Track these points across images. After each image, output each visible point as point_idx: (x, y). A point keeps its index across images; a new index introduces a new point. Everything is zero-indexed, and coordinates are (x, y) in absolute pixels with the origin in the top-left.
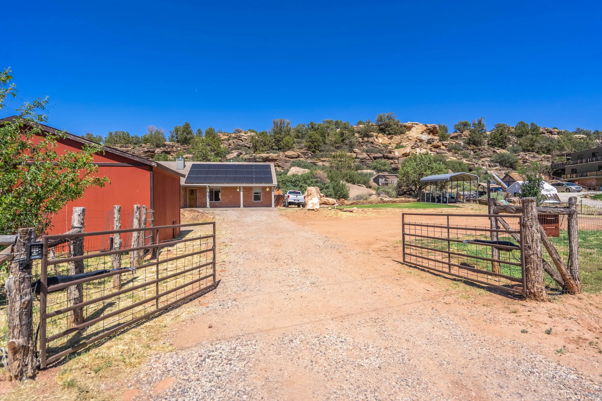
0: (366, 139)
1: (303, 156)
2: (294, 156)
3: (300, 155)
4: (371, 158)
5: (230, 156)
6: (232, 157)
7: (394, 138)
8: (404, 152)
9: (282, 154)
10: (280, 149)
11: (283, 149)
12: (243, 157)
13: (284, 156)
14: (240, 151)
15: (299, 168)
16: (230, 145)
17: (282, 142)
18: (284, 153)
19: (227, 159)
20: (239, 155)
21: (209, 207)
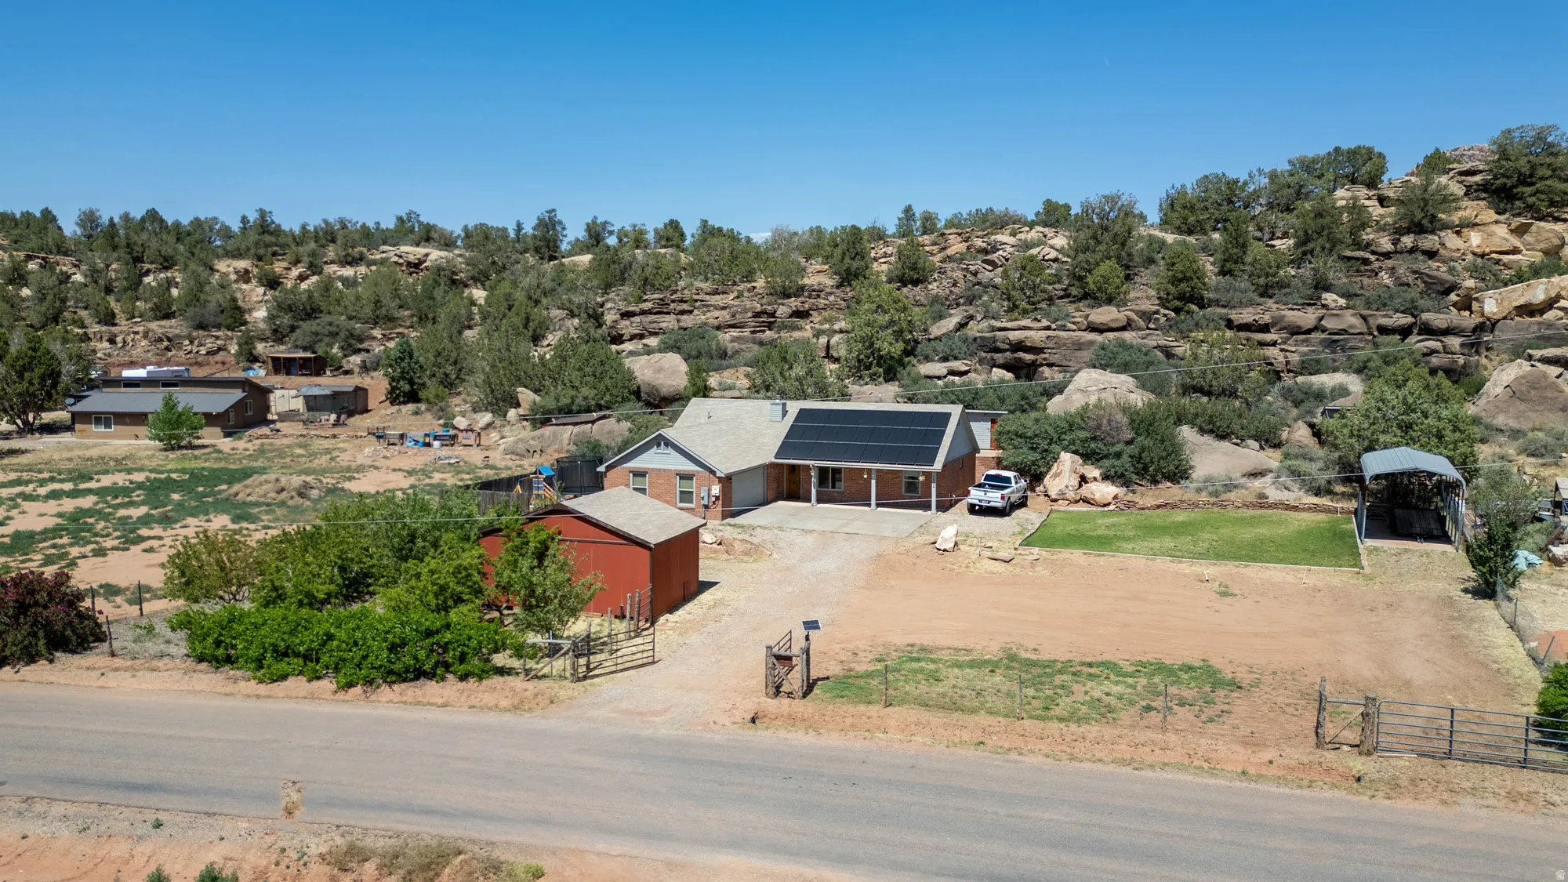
0: (1407, 241)
1: (1142, 323)
2: (1115, 325)
3: (1134, 321)
4: (1369, 328)
5: (939, 328)
6: (944, 331)
7: (1533, 228)
8: (1521, 301)
9: (1079, 320)
10: (1085, 296)
11: (1092, 298)
12: (974, 329)
13: (1084, 327)
14: (971, 310)
15: (1101, 374)
16: (955, 285)
17: (1090, 279)
18: (1087, 317)
19: (932, 337)
20: (966, 324)
21: (814, 504)
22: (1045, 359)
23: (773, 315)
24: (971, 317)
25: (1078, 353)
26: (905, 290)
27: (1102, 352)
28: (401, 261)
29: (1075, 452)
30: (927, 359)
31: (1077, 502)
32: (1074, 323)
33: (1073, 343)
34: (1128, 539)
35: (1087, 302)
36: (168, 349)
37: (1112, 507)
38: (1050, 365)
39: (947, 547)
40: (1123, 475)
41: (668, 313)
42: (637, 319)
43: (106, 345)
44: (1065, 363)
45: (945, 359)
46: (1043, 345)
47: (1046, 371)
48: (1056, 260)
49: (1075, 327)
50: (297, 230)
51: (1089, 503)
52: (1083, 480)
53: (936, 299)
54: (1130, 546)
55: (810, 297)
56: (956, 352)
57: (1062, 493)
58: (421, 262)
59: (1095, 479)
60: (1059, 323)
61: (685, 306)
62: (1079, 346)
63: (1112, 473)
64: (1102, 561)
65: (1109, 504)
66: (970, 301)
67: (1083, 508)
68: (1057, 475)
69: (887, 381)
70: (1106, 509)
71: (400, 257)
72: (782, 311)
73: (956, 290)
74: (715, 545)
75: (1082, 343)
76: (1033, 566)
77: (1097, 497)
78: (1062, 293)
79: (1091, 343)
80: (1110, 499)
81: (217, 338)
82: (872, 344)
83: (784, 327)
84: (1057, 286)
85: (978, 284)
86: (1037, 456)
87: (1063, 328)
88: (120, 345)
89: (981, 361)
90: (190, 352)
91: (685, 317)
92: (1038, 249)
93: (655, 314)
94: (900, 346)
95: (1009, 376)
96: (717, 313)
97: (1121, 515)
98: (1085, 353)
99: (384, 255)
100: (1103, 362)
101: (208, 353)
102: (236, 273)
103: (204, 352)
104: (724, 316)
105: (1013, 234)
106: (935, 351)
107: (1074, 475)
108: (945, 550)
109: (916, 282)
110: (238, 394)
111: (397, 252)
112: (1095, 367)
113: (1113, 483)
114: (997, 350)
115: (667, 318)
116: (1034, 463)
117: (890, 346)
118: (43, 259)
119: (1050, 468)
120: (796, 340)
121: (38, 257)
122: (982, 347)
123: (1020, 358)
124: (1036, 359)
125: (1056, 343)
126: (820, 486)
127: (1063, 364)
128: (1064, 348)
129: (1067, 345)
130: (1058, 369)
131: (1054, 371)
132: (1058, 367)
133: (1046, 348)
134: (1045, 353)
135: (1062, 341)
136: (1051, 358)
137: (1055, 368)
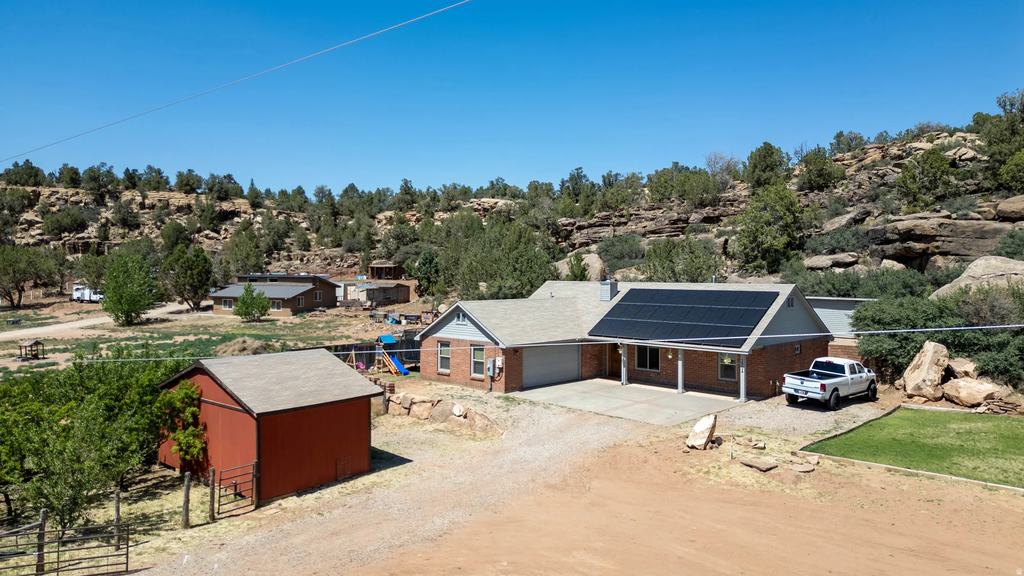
5: (832, 224)
9: (986, 209)
10: (999, 187)
11: (1005, 188)
12: (870, 223)
13: (991, 217)
14: (870, 206)
15: (1002, 261)
16: (859, 187)
17: (1003, 169)
18: (995, 207)
19: (823, 232)
20: (863, 220)
21: (624, 383)
22: (937, 247)
23: (686, 221)
24: (868, 213)
25: (981, 242)
26: (811, 195)
27: (1010, 240)
28: (480, 207)
29: (943, 342)
30: (816, 252)
31: (937, 399)
32: (979, 213)
33: (975, 231)
34: (976, 453)
35: (1001, 193)
36: (329, 264)
37: (981, 409)
38: (944, 254)
39: (696, 444)
40: (1007, 371)
41: (608, 225)
42: (585, 231)
43: (298, 262)
44: (963, 251)
45: (832, 252)
46: (934, 233)
47: (940, 261)
48: (972, 159)
49: (979, 216)
50: (424, 190)
51: (953, 402)
52: (949, 374)
53: (839, 200)
54: (970, 464)
55: (724, 206)
56: (843, 244)
57: (919, 388)
58: (492, 208)
59: (967, 374)
60: (960, 213)
61: (623, 220)
62: (982, 235)
63: (991, 367)
64: (907, 484)
65: (979, 405)
66: (873, 199)
67: (943, 407)
68: (918, 367)
69: (771, 273)
70: (973, 411)
71: (480, 205)
72: (694, 217)
73: (860, 191)
74: (462, 418)
75: (985, 232)
76: (798, 479)
77: (963, 394)
78: (975, 188)
79: (997, 232)
80: (980, 398)
81: (356, 257)
82: (755, 238)
83: (696, 231)
84: (969, 181)
85: (884, 184)
86: (895, 344)
87: (966, 217)
88: (305, 262)
89: (872, 254)
90: (339, 266)
91: (621, 227)
92: (954, 151)
93: (598, 226)
94: (784, 239)
95: (898, 266)
96: (645, 224)
97: (990, 420)
98: (989, 242)
99: (471, 205)
100: (1008, 250)
101: (348, 266)
102: (386, 219)
103: (346, 266)
104: (651, 226)
105: (931, 141)
106: (822, 244)
107: (935, 368)
108: (693, 447)
109: (821, 188)
110: (309, 286)
111: (479, 203)
112: (1000, 255)
113: (993, 379)
114: (888, 242)
115: (607, 229)
116: (891, 352)
117: (775, 239)
118: (287, 214)
119: (912, 359)
120: (700, 240)
121: (285, 213)
122: (874, 240)
123: (909, 247)
124: (928, 248)
125: (951, 231)
126: (639, 366)
127: (958, 252)
128: (963, 236)
129: (968, 234)
130: (952, 257)
131: (947, 259)
132: (952, 255)
133: (941, 236)
134: (937, 241)
135: (962, 230)
136: (945, 247)
137: (949, 257)
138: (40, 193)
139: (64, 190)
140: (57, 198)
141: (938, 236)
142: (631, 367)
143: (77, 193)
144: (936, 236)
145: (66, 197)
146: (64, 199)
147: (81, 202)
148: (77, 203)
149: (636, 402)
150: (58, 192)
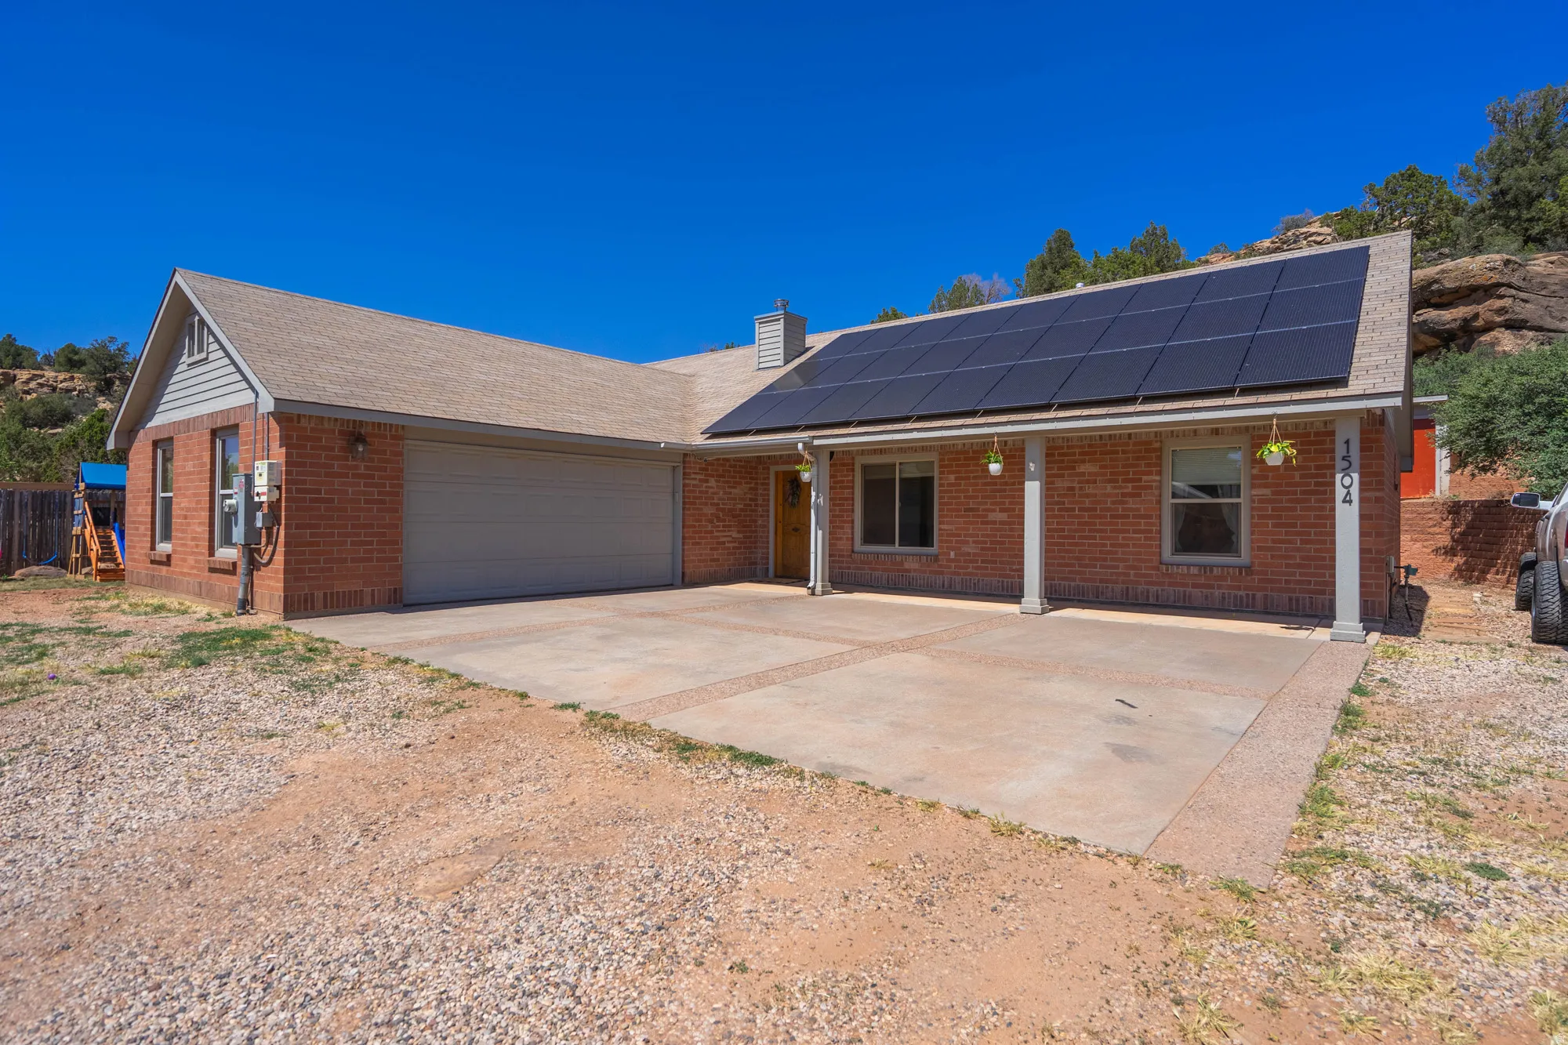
21: (819, 589)
22: (1502, 311)
33: (1565, 285)
38: (1515, 325)
44: (1548, 323)
46: (1496, 278)
123: (1425, 322)
124: (1476, 316)
125: (1524, 279)
126: (870, 537)
127: (1541, 323)
128: (1543, 293)
129: (1554, 288)
130: (1531, 334)
131: (1522, 337)
132: (1531, 329)
133: (1510, 286)
134: (1501, 297)
135: (1539, 280)
136: (1517, 309)
137: (1525, 332)
138: (15, 376)
139: (53, 374)
140: (39, 384)
141: (1503, 285)
142: (843, 545)
143: (72, 378)
144: (1499, 285)
145: (55, 384)
146: (51, 386)
147: (75, 389)
148: (68, 391)
149: (866, 646)
150: (42, 376)
